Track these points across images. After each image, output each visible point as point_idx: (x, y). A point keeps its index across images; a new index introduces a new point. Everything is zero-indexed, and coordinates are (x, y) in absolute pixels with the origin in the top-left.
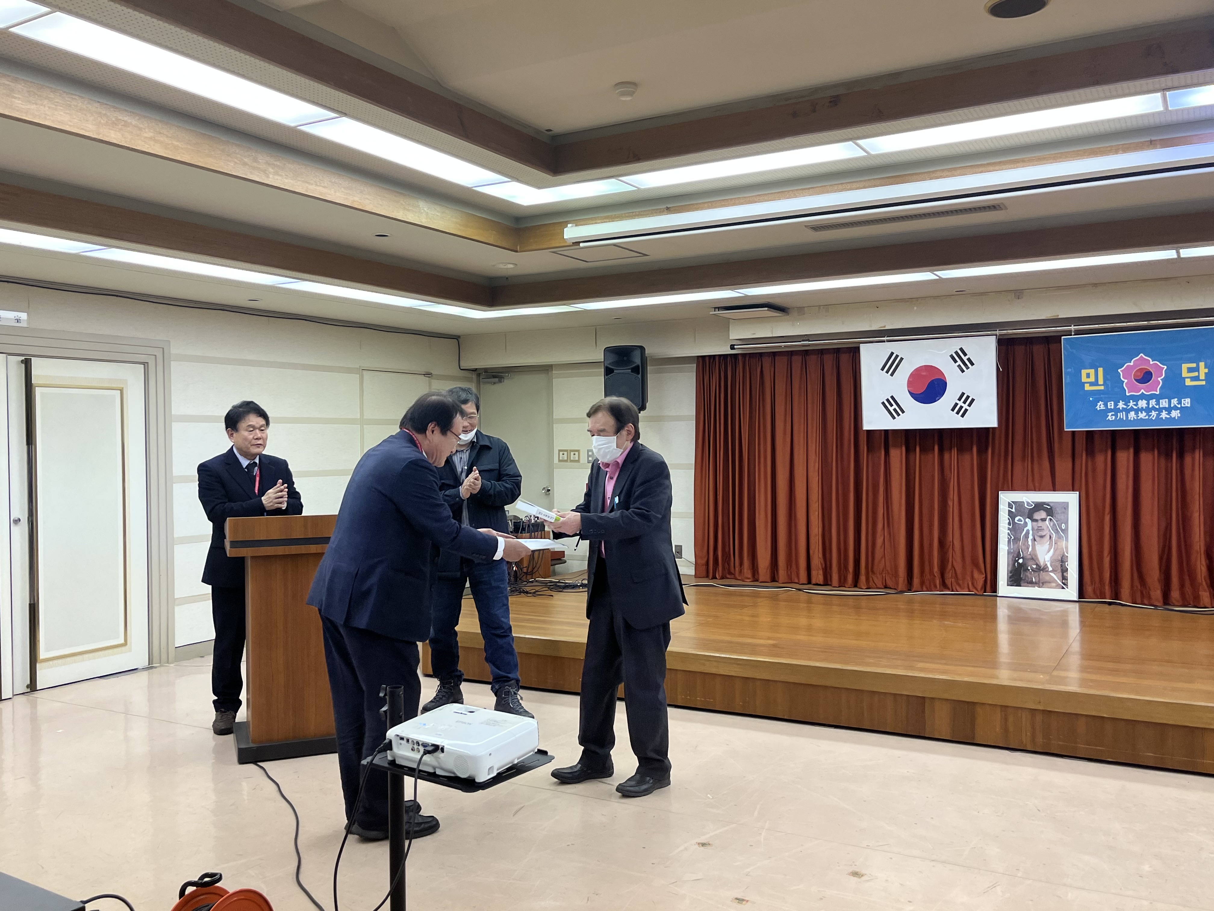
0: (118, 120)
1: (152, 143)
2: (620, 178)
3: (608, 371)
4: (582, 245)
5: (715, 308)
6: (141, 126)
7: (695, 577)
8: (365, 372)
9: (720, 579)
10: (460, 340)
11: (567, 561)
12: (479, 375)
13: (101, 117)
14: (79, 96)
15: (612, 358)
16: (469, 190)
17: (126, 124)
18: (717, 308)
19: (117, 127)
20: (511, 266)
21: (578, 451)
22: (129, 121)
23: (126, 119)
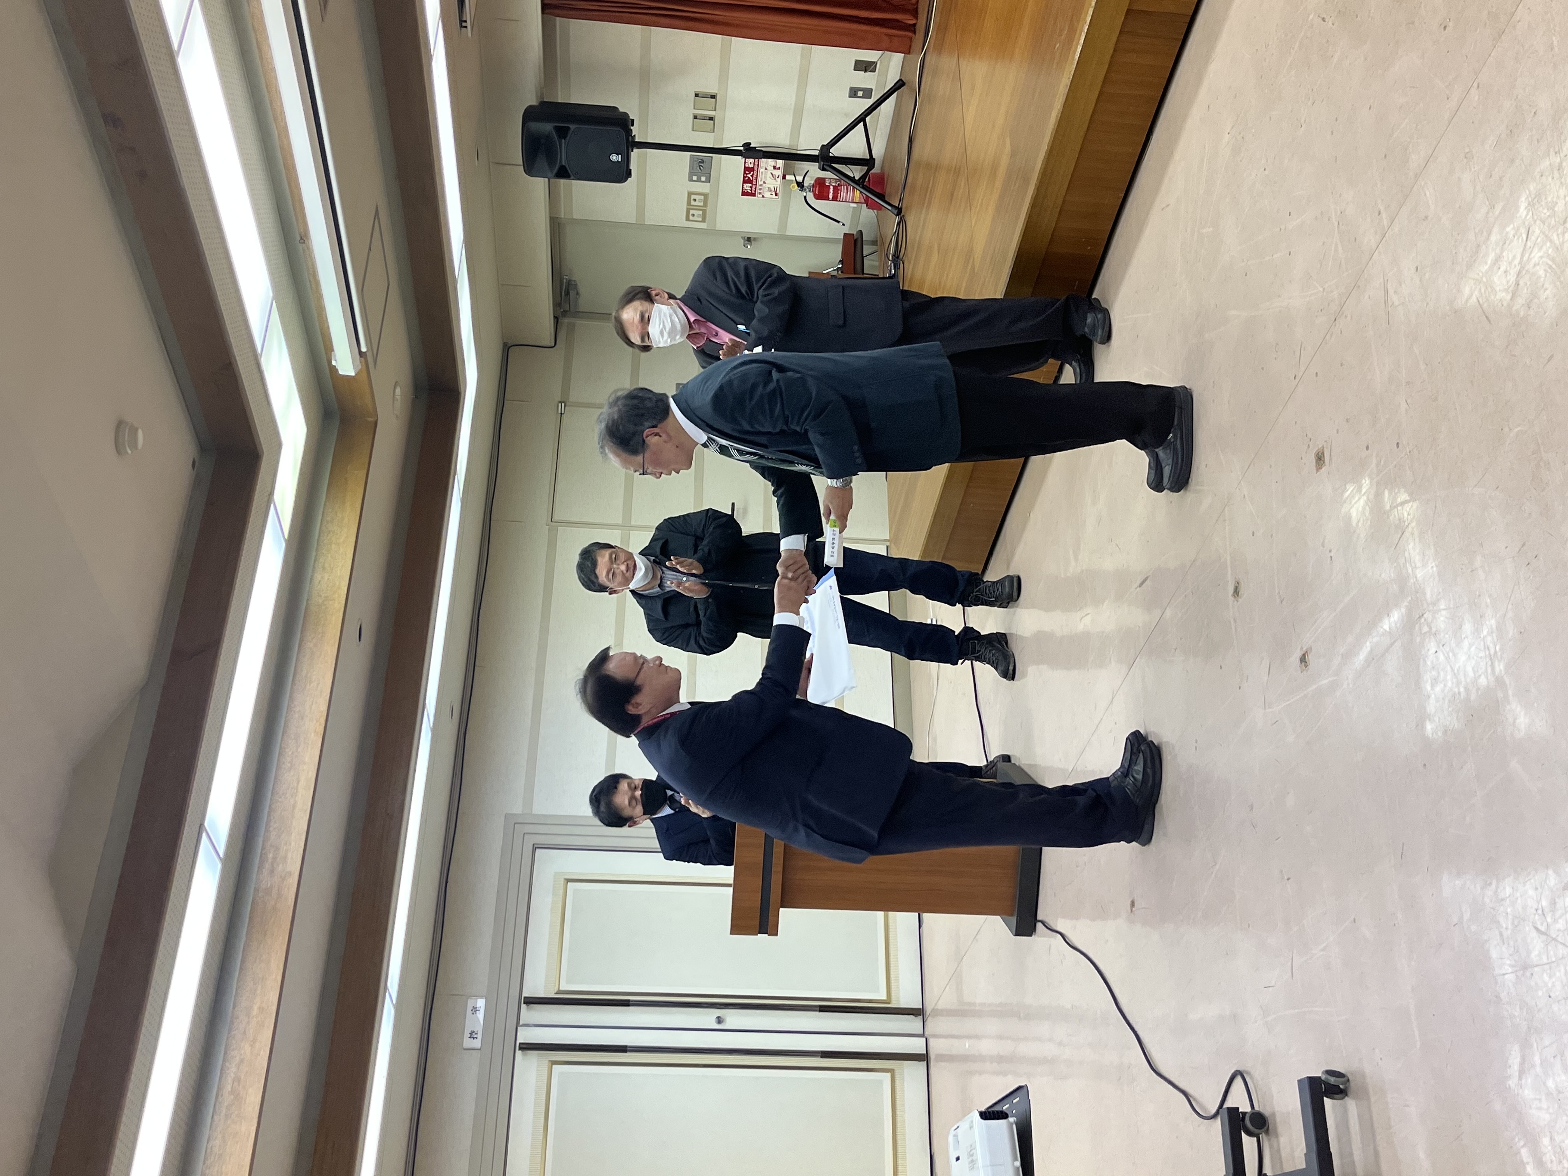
0: (232, 1092)
1: (257, 1045)
2: (259, 351)
3: (563, 173)
4: (364, 349)
5: (461, 26)
6: (237, 1059)
7: (909, 53)
8: (555, 518)
9: (917, 19)
10: (510, 343)
11: (858, 230)
12: (565, 313)
13: (231, 1114)
14: (208, 1143)
15: (541, 162)
16: (289, 542)
17: (237, 1080)
18: (461, 24)
19: (241, 1093)
20: (398, 391)
21: (690, 194)
22: (232, 1075)
23: (230, 1080)
